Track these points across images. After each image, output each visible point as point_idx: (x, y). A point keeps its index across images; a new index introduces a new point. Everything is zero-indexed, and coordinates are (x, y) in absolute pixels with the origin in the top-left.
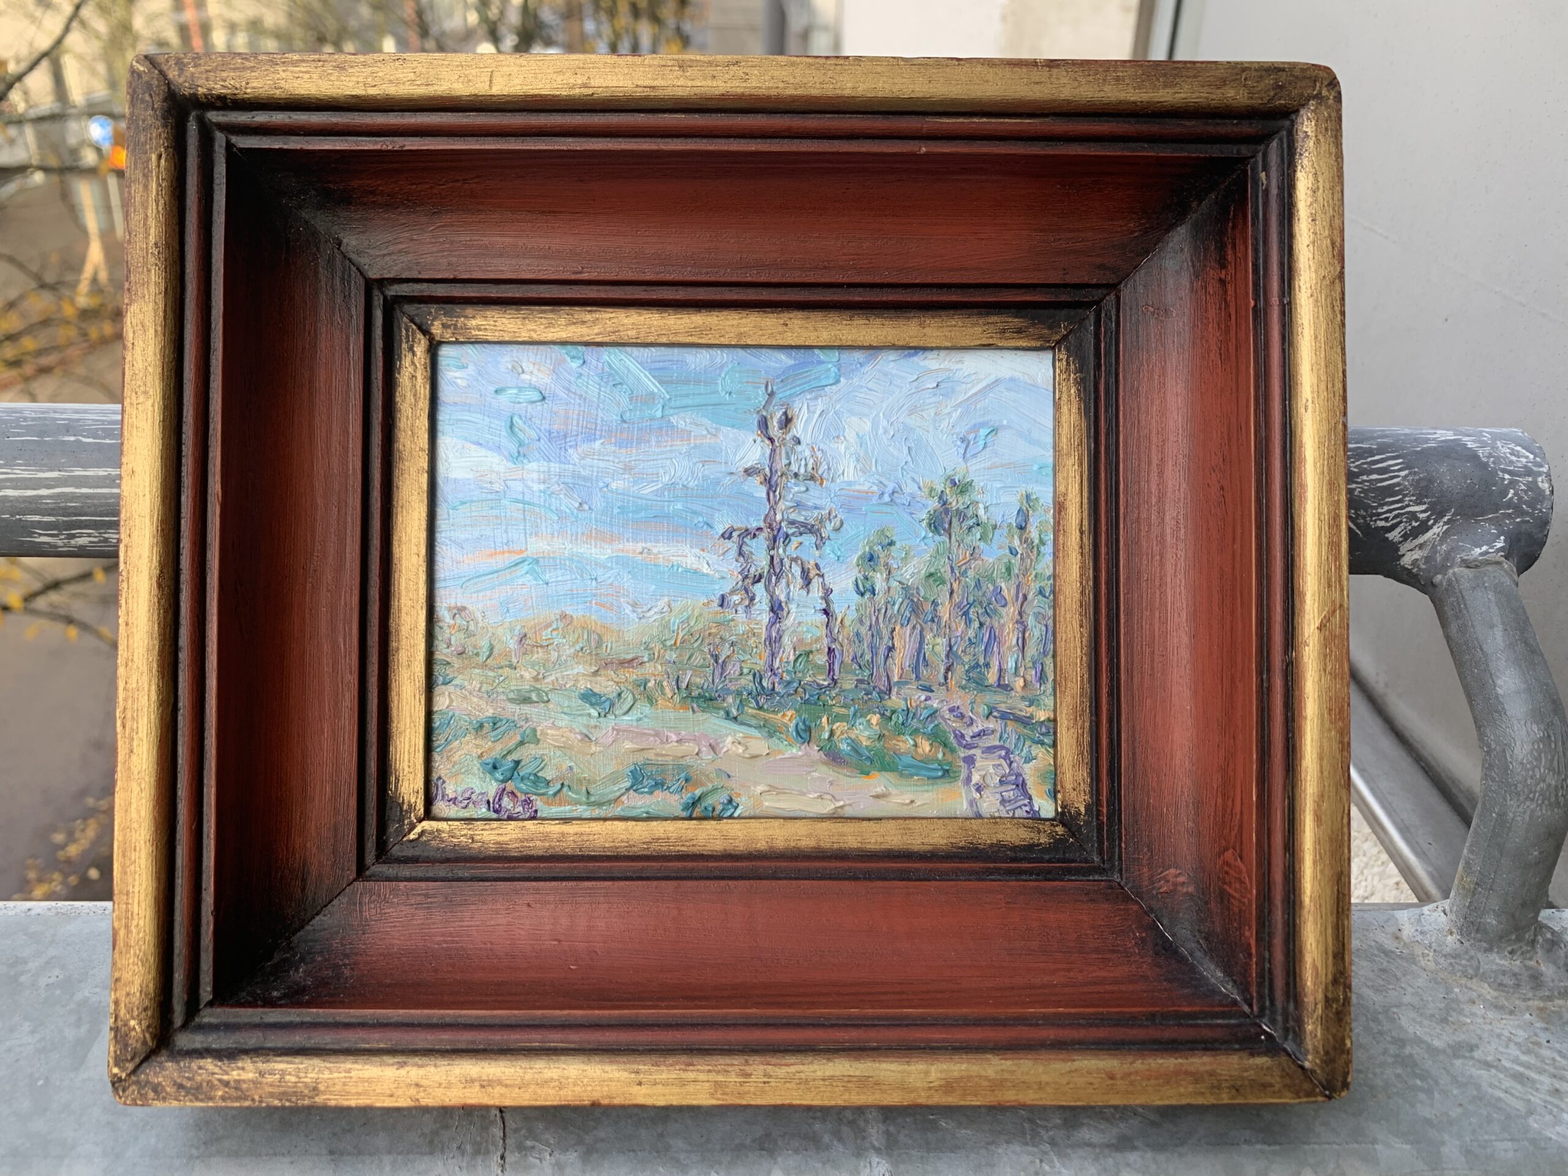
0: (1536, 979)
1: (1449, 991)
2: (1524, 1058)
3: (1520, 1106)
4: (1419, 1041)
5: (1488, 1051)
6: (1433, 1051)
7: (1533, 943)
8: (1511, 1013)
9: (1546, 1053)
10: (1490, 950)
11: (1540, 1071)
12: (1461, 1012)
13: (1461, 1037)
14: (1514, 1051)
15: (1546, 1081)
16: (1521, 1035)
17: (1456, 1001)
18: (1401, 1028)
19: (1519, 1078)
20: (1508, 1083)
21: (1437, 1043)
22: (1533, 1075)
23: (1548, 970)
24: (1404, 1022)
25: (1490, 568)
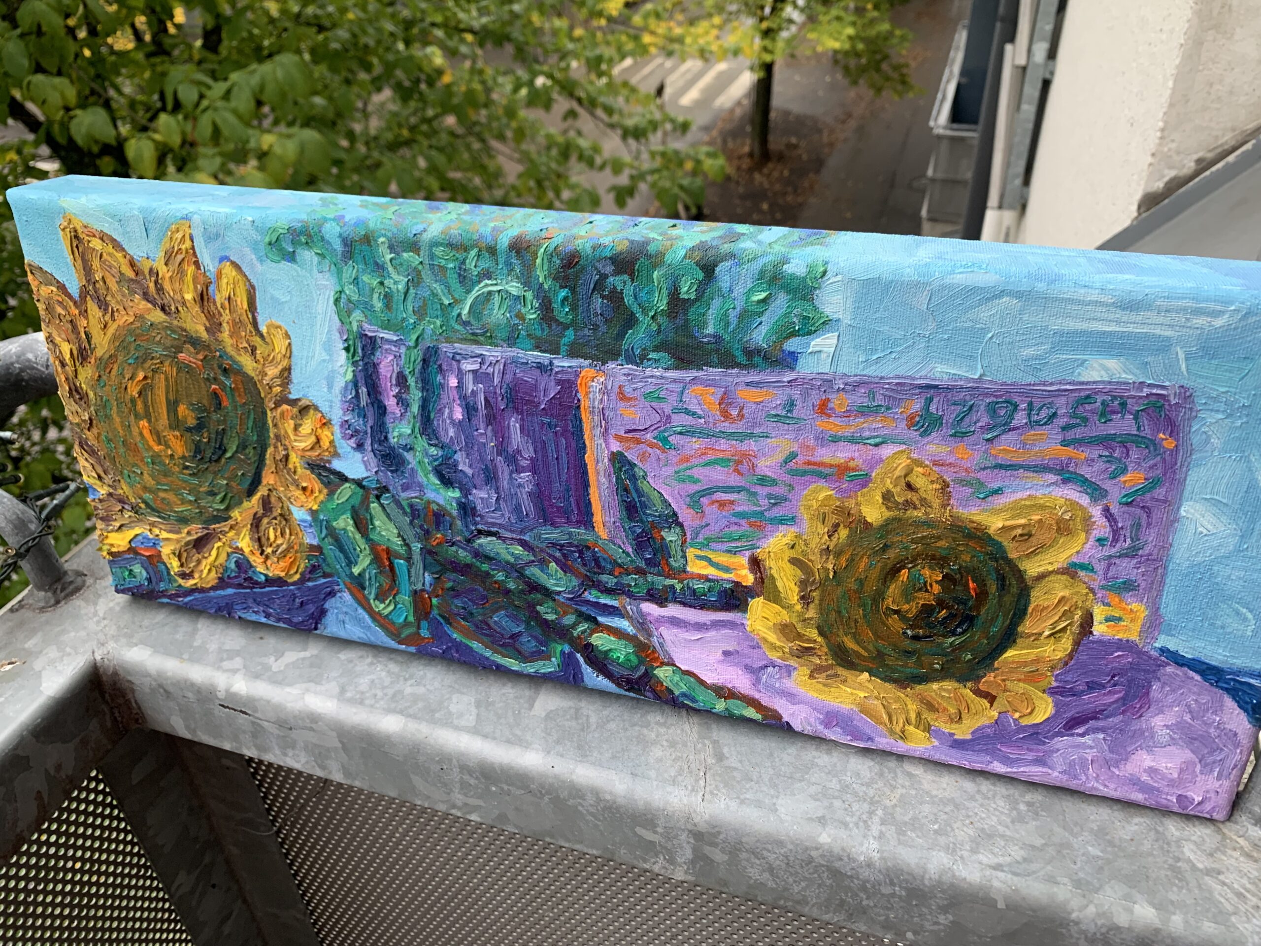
4: (1189, 861)
5: (1229, 878)
6: (1194, 868)
10: (1255, 825)
11: (1254, 895)
12: (1224, 853)
13: (1216, 866)
14: (1245, 881)
15: (1254, 900)
18: (1182, 852)
19: (1239, 895)
20: (1230, 895)
21: (1200, 866)
22: (1249, 896)
24: (1186, 850)
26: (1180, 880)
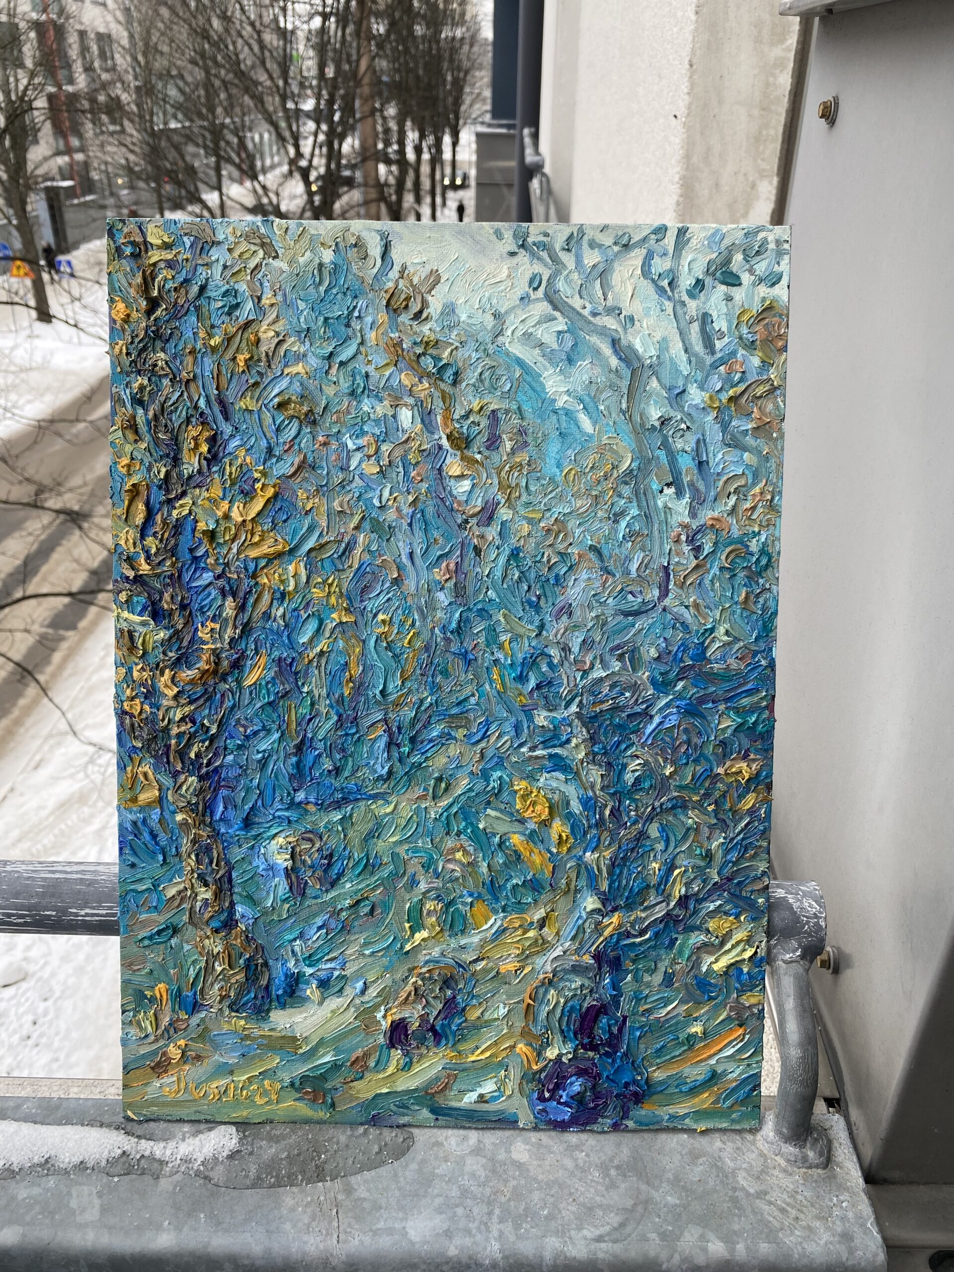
0: (805, 1159)
1: (766, 1160)
2: (788, 1200)
3: (777, 1225)
4: (743, 1189)
5: (774, 1196)
6: (748, 1194)
7: (805, 1141)
8: (790, 1175)
9: (799, 1197)
10: (786, 1143)
11: (793, 1207)
12: (767, 1174)
13: (763, 1187)
14: (785, 1196)
15: (793, 1212)
16: (791, 1186)
17: (767, 1167)
18: (737, 1182)
19: (783, 1211)
20: (776, 1213)
21: (752, 1191)
22: (789, 1209)
23: (811, 1154)
24: (740, 1179)
25: (793, 964)
26: (739, 1209)
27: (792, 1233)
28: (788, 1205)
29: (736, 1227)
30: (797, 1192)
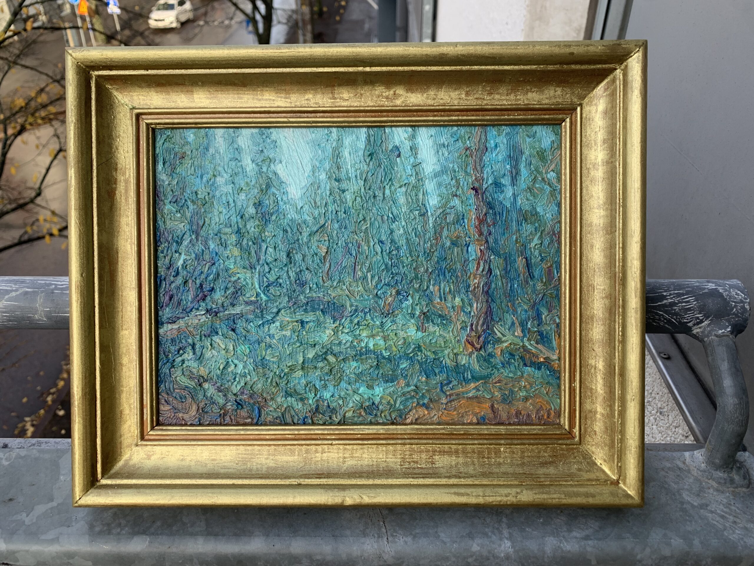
0: (732, 481)
1: (701, 484)
2: (725, 510)
4: (689, 503)
6: (693, 506)
7: (732, 468)
8: (722, 492)
9: (733, 508)
10: (717, 470)
11: (730, 515)
16: (725, 500)
17: (703, 488)
18: (683, 498)
23: (736, 478)
24: (684, 495)
25: (725, 338)
27: (734, 532)
28: (726, 513)
29: (689, 529)
30: (730, 504)
